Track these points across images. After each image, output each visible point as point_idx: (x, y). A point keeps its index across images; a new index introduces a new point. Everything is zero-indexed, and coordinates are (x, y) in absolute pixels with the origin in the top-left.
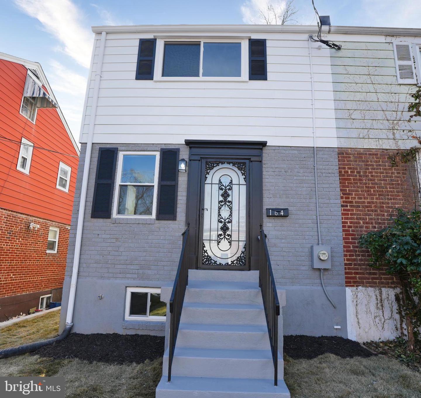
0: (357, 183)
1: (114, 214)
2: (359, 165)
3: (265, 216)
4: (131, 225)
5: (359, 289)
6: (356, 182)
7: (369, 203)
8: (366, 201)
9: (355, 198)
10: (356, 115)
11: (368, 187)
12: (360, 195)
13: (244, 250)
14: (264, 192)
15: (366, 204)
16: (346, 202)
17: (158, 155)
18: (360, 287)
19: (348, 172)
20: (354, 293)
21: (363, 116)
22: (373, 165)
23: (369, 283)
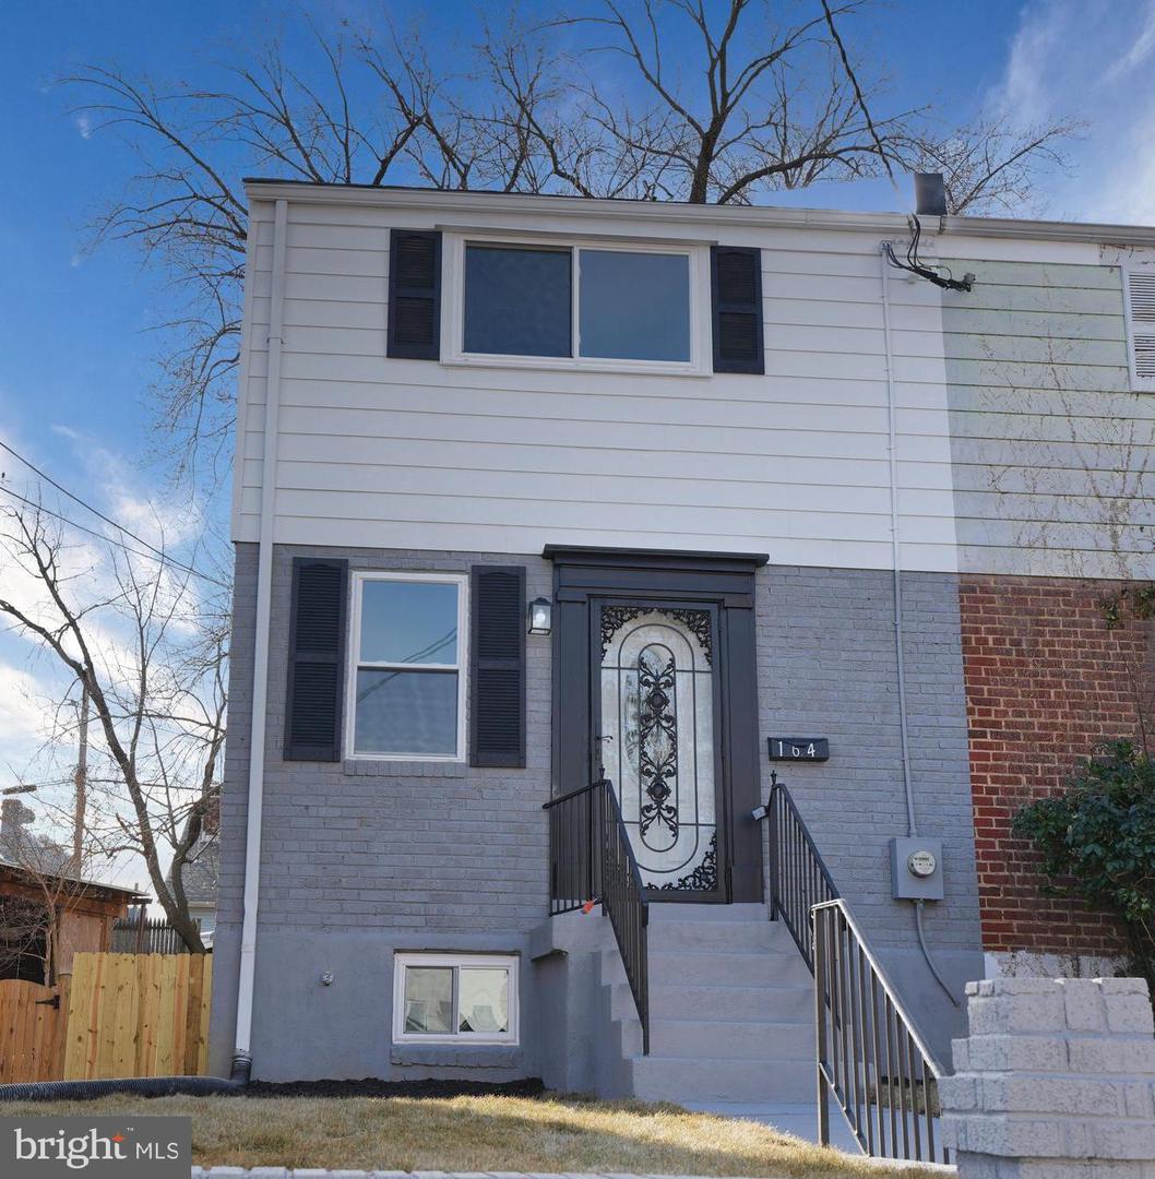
0: (1010, 673)
1: (347, 750)
2: (1017, 621)
3: (764, 757)
4: (399, 780)
5: (1018, 959)
6: (1009, 670)
7: (1043, 726)
8: (1036, 721)
9: (1005, 713)
10: (1012, 481)
11: (1042, 684)
12: (1021, 704)
13: (710, 849)
14: (761, 692)
15: (1036, 731)
16: (982, 723)
17: (463, 583)
18: (1022, 954)
19: (986, 641)
20: (1006, 967)
21: (1030, 483)
22: (1054, 624)
23: (1047, 941)
